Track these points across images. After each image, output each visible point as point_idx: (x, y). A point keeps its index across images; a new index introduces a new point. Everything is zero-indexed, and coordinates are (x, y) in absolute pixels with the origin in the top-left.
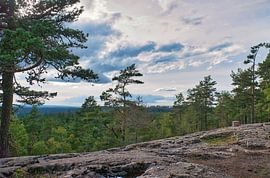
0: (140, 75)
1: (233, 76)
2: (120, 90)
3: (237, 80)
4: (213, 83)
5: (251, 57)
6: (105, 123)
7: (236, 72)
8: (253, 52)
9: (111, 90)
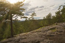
0: (36, 14)
1: (55, 13)
2: (32, 17)
3: (56, 13)
4: (51, 14)
5: (59, 8)
6: (30, 24)
7: (56, 12)
8: (60, 7)
9: (30, 18)
